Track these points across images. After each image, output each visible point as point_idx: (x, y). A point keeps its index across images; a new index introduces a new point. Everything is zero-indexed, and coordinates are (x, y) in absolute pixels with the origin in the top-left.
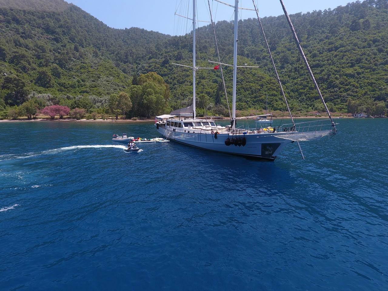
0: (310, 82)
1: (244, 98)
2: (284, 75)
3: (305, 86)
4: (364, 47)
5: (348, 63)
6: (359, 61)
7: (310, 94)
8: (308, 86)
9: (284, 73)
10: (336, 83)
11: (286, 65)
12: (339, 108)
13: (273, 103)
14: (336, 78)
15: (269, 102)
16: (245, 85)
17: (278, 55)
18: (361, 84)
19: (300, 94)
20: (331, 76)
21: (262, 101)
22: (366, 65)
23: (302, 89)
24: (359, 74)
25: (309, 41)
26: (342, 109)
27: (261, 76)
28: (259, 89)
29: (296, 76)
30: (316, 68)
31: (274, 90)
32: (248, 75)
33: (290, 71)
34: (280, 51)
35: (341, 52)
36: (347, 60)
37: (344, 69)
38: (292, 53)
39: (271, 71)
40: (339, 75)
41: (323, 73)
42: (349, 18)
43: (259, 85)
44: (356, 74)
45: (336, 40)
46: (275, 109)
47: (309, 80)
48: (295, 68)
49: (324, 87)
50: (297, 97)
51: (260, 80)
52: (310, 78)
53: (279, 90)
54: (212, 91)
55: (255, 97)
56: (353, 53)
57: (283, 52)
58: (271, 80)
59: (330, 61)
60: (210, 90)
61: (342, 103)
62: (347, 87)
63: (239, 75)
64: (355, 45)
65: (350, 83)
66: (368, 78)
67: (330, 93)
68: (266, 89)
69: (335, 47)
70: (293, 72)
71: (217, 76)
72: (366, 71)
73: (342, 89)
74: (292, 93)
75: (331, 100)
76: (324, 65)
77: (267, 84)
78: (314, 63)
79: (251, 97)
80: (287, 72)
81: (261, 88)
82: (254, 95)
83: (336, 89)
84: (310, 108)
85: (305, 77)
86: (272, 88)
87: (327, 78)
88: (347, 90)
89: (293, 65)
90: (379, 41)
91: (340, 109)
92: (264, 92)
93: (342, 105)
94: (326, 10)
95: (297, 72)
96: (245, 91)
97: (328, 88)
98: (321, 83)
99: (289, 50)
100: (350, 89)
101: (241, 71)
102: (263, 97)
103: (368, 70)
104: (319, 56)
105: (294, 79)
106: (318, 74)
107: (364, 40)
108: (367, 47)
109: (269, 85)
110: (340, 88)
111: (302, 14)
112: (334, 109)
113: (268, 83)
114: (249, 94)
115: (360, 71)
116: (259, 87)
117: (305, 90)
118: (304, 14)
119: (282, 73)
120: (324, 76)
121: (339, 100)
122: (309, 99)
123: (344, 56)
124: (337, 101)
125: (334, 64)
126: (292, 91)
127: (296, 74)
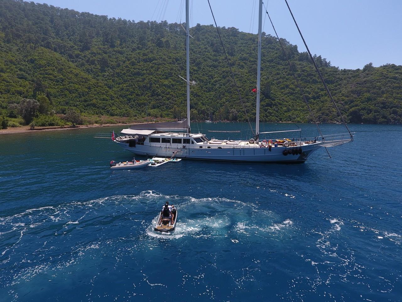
0: (136, 89)
1: (71, 102)
2: (107, 79)
3: (132, 93)
4: (170, 63)
5: (163, 75)
6: (170, 74)
7: (138, 100)
8: (134, 93)
9: (107, 77)
10: (158, 92)
11: (106, 69)
12: (166, 114)
13: (107, 108)
14: (157, 87)
15: (103, 107)
16: (69, 85)
17: (94, 56)
18: (177, 94)
19: (129, 100)
20: (152, 85)
21: (94, 105)
22: (176, 79)
23: (129, 95)
24: (173, 85)
25: (123, 48)
26: (169, 115)
27: (85, 77)
28: (86, 92)
29: (120, 81)
30: (137, 76)
31: (103, 94)
32: (69, 74)
33: (113, 76)
34: (95, 52)
35: (155, 64)
36: (162, 72)
37: (161, 80)
38: (110, 57)
39: (91, 72)
40: (159, 85)
41: (146, 81)
42: (151, 34)
43: (86, 87)
44: (171, 85)
45: (148, 52)
46: (112, 115)
47: (134, 87)
48: (118, 73)
49: (149, 94)
50: (127, 103)
51: (86, 82)
52: (134, 85)
53: (109, 95)
54: (25, 90)
55: (85, 101)
56: (164, 67)
57: (99, 54)
58: (98, 83)
59: (148, 71)
60: (21, 88)
61: (167, 110)
62: (168, 96)
63: (56, 72)
64: (164, 60)
65: (169, 93)
66: (180, 89)
67: (156, 100)
68: (95, 92)
69: (149, 59)
70: (116, 77)
71: (21, 70)
72: (177, 83)
73: (164, 98)
74: (121, 98)
75: (158, 107)
76: (144, 74)
77: (94, 88)
78: (135, 71)
79: (80, 100)
80: (110, 76)
81: (89, 91)
82: (83, 98)
83: (160, 97)
84: (143, 113)
85: (130, 84)
86: (101, 92)
87: (149, 87)
88: (168, 99)
89: (114, 69)
90: (179, 60)
91: (168, 115)
92: (93, 96)
93: (168, 111)
94: (130, 21)
95: (120, 78)
96: (71, 93)
97: (152, 96)
98: (146, 91)
99: (105, 53)
100: (170, 98)
101: (56, 68)
102: (94, 101)
103: (178, 83)
104: (137, 65)
105: (119, 84)
106: (140, 81)
107: (169, 57)
108: (172, 64)
109: (97, 88)
110: (163, 97)
111: (109, 19)
112: (163, 115)
113: (95, 86)
114: (76, 97)
115: (174, 83)
116: (87, 90)
117: (133, 96)
118: (110, 19)
119: (105, 76)
120: (147, 84)
121: (164, 107)
122: (139, 105)
123: (159, 68)
124: (163, 108)
125: (152, 74)
126: (120, 96)
127: (120, 79)
